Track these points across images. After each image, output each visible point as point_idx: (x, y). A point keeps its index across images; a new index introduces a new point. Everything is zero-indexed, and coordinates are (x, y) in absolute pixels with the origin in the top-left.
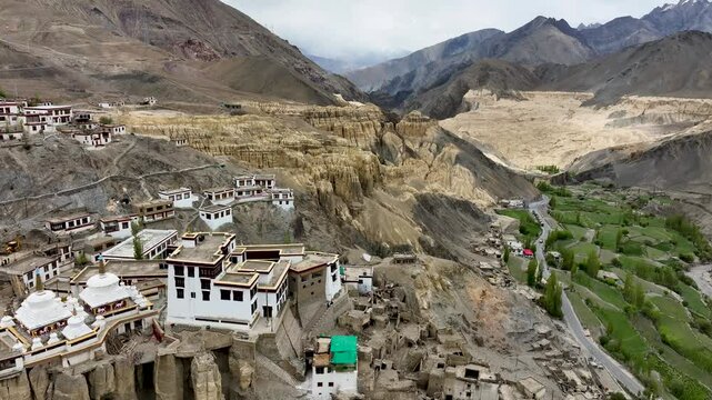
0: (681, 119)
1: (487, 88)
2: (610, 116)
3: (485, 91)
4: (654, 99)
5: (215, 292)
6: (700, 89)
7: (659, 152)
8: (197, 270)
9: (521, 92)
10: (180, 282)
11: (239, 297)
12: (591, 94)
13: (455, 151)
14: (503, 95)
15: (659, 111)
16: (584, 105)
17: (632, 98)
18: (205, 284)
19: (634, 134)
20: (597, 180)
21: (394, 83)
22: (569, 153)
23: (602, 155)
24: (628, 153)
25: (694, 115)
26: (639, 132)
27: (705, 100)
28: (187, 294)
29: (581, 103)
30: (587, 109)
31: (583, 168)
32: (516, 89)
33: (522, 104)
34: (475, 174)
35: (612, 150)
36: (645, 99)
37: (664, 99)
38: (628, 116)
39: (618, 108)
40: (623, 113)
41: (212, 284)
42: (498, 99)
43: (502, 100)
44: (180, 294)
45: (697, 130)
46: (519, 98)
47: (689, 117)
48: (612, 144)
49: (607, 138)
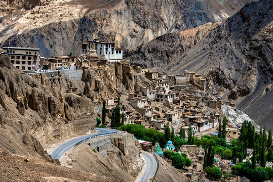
5: (115, 51)
10: (107, 49)
11: (120, 52)
18: (113, 49)
28: (108, 53)
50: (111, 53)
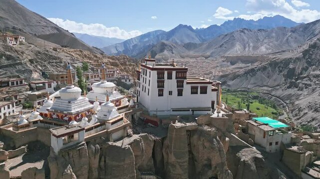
7: (246, 74)
8: (174, 73)
11: (204, 91)
18: (180, 84)
28: (166, 92)
41: (185, 84)
44: (161, 93)
50: (175, 92)
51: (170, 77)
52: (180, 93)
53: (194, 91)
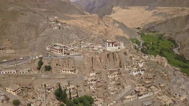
0: (171, 13)
1: (119, 6)
2: (153, 13)
3: (118, 7)
4: (164, 8)
5: (114, 46)
6: (176, 5)
7: (166, 22)
9: (128, 7)
10: (109, 45)
11: (117, 46)
12: (147, 7)
13: (118, 25)
14: (124, 8)
15: (165, 11)
16: (146, 10)
17: (158, 8)
18: (112, 45)
19: (159, 18)
20: (151, 30)
21: (89, 5)
22: (143, 24)
23: (151, 23)
24: (158, 23)
25: (175, 12)
26: (160, 17)
27: (177, 8)
28: (110, 46)
29: (145, 9)
30: (147, 11)
31: (147, 27)
32: (127, 6)
33: (129, 11)
34: (123, 30)
35: (154, 22)
36: (162, 8)
37: (167, 8)
38: (157, 13)
39: (155, 10)
40: (156, 12)
42: (122, 9)
43: (123, 9)
44: (109, 46)
45: (175, 16)
46: (128, 9)
47: (173, 12)
48: (154, 21)
49: (152, 19)
51: (111, 43)
52: (112, 46)
53: (115, 46)
